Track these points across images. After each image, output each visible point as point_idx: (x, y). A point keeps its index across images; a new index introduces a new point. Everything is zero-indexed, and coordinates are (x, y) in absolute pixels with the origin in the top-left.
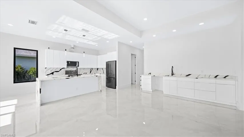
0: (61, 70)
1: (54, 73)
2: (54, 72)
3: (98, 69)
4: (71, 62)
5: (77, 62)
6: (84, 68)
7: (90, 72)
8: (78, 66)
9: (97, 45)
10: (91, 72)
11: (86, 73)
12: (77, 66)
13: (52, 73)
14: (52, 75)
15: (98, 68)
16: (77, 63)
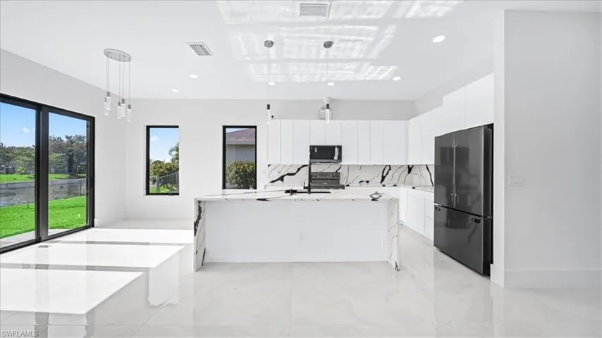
0: (299, 169)
1: (285, 178)
2: (284, 176)
3: (410, 169)
4: (319, 148)
5: (334, 147)
6: (361, 166)
7: (381, 178)
8: (340, 158)
9: (397, 79)
10: (383, 178)
11: (368, 182)
12: (336, 158)
13: (282, 179)
14: (280, 181)
15: (411, 164)
16: (337, 149)
